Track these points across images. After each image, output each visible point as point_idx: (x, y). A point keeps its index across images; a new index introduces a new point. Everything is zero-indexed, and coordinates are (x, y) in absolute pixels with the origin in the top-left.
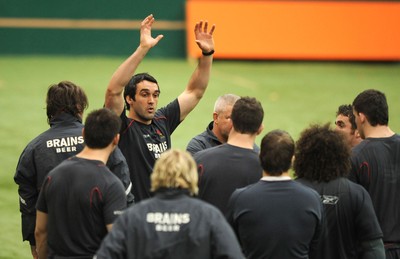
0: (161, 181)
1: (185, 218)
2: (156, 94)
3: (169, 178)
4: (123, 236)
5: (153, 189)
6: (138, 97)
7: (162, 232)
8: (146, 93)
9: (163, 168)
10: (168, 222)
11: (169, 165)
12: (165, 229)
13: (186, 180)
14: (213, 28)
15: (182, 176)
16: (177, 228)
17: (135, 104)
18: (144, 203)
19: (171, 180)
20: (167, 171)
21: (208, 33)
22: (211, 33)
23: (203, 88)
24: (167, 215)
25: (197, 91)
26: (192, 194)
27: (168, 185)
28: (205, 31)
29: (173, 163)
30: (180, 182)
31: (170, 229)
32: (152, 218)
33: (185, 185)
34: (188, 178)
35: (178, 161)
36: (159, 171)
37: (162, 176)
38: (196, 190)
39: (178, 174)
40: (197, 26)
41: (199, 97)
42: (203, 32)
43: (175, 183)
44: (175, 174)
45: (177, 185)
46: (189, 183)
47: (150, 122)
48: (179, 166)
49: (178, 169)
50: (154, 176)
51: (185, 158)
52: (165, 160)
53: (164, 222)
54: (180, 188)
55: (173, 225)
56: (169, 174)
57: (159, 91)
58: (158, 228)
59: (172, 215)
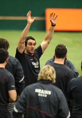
0: (42, 77)
1: (50, 93)
2: (35, 44)
3: (45, 76)
4: (25, 97)
5: (38, 79)
6: (28, 45)
7: (40, 96)
8: (31, 44)
9: (43, 72)
10: (43, 93)
11: (45, 71)
12: (41, 95)
13: (51, 77)
14: (57, 16)
15: (50, 76)
16: (46, 96)
17: (27, 48)
18: (35, 84)
19: (45, 77)
20: (44, 73)
21: (54, 18)
22: (56, 18)
23: (51, 39)
24: (43, 90)
25: (48, 40)
26: (53, 83)
27: (44, 79)
28: (54, 17)
29: (47, 71)
30: (49, 78)
31: (43, 96)
32: (37, 91)
33: (51, 79)
34: (52, 77)
35: (49, 70)
36: (41, 73)
37: (42, 75)
38: (55, 81)
39: (48, 75)
40: (51, 14)
41: (49, 43)
42: (53, 17)
43: (47, 78)
44: (47, 75)
45: (48, 79)
46: (52, 79)
47: (33, 55)
48: (49, 72)
49: (48, 73)
50: (39, 75)
51: (52, 69)
52: (44, 69)
53: (41, 93)
54: (49, 80)
55: (45, 94)
56: (45, 75)
57: (36, 43)
58: (39, 95)
59: (45, 91)
